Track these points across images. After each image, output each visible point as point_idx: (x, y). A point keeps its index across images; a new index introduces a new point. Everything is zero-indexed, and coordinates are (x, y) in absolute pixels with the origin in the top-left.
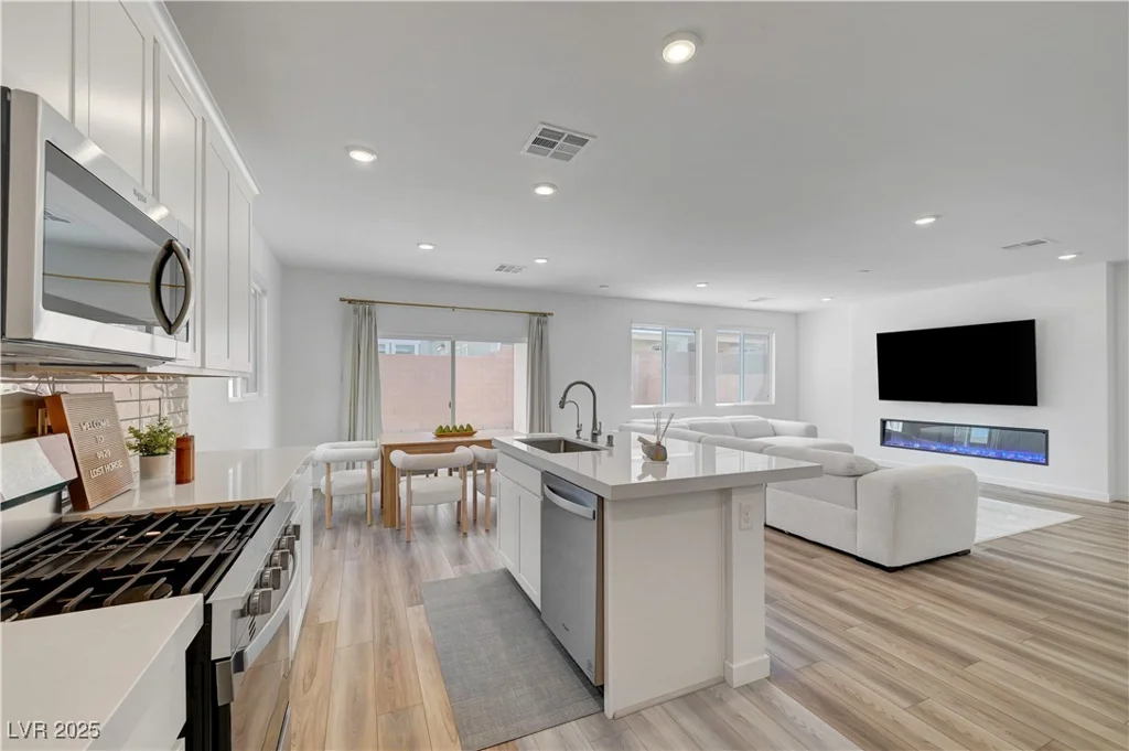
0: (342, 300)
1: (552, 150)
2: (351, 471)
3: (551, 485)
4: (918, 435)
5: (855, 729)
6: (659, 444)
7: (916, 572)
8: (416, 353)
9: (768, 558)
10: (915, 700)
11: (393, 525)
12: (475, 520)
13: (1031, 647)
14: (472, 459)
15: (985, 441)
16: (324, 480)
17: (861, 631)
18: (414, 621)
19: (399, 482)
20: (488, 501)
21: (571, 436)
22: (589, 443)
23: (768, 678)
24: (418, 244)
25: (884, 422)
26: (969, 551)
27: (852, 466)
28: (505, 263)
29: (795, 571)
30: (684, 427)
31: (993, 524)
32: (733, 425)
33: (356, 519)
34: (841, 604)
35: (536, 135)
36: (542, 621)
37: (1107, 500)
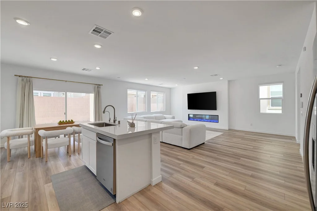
0: (15, 75)
1: (100, 34)
2: (21, 139)
3: (99, 137)
4: (196, 117)
5: (181, 189)
6: (133, 123)
7: (194, 149)
8: (52, 96)
9: (161, 150)
10: (193, 178)
11: (40, 157)
12: (74, 151)
13: (215, 162)
14: (73, 131)
15: (208, 118)
16: (6, 144)
17: (183, 165)
18: (48, 189)
19: (42, 141)
20: (79, 144)
21: (108, 122)
22: (113, 123)
23: (161, 181)
24: (51, 58)
25: (189, 115)
26: (204, 143)
27: (181, 126)
28: (85, 68)
29: (169, 153)
30: (142, 118)
31: (209, 136)
32: (155, 117)
33: (23, 156)
34: (179, 159)
35: (94, 28)
36: (97, 179)
37: (228, 129)
